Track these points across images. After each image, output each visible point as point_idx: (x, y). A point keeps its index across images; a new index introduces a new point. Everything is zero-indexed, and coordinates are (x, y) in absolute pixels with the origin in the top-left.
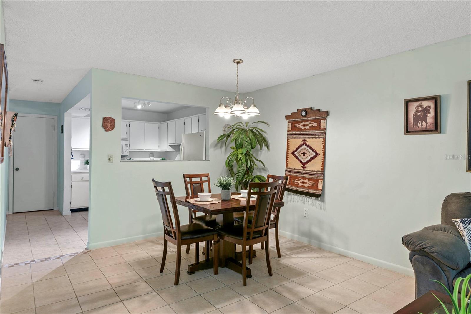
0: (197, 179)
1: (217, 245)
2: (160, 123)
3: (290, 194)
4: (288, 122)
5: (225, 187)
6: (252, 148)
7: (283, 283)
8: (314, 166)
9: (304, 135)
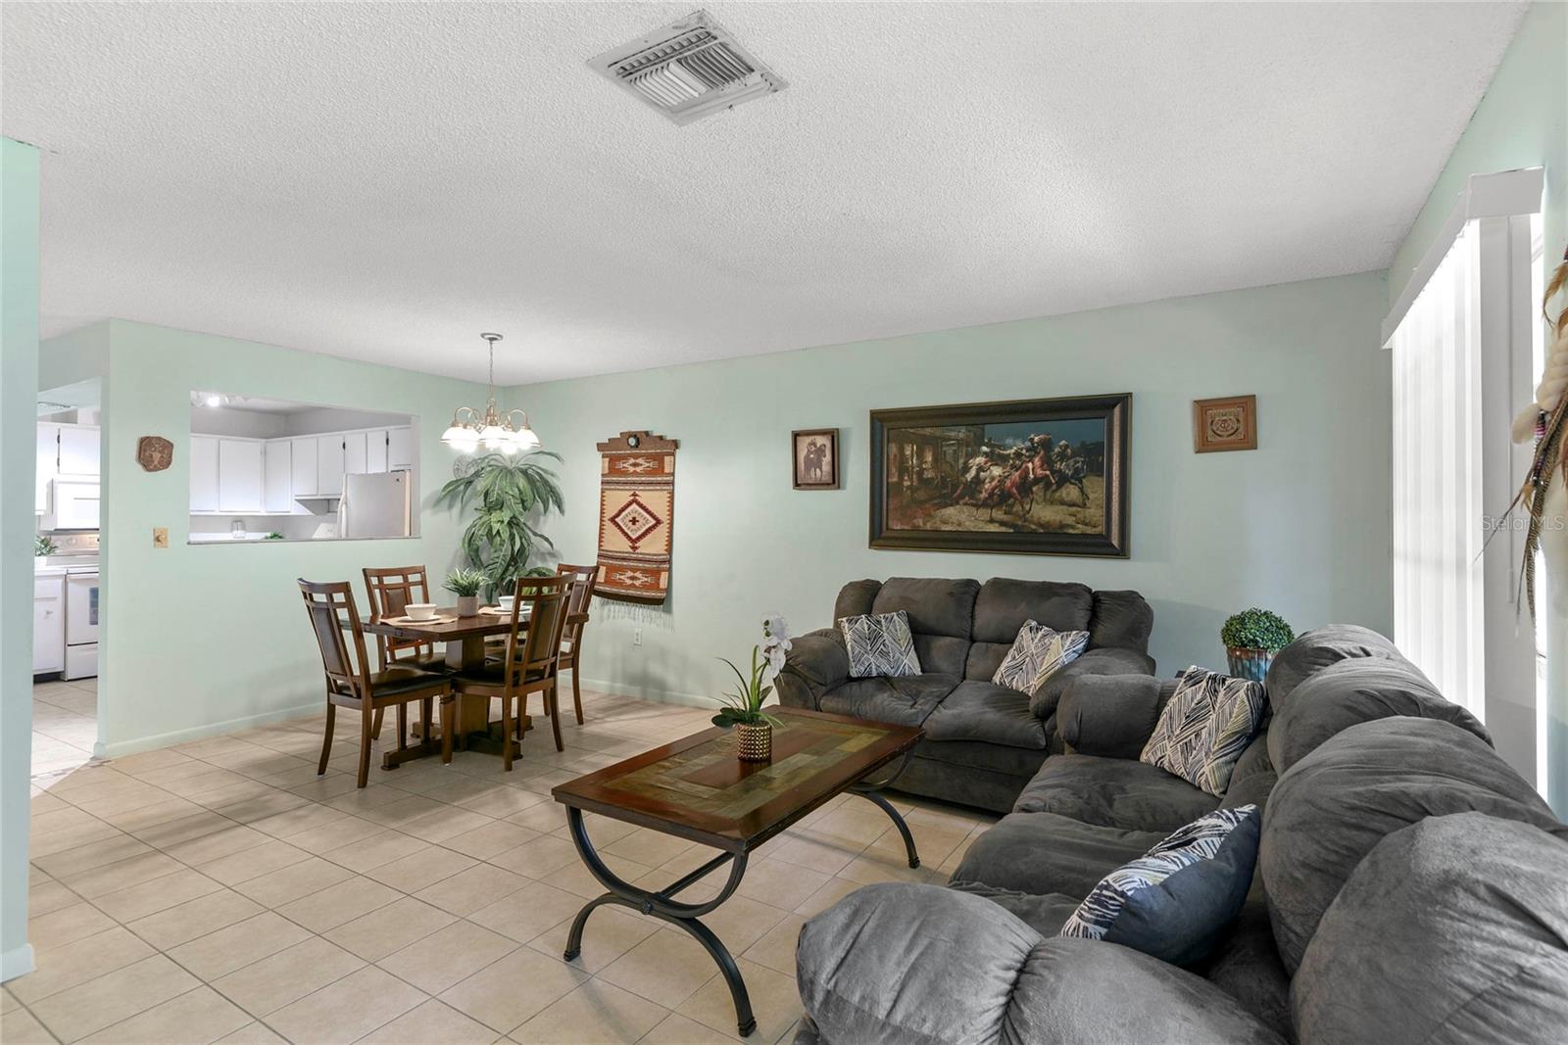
0: (398, 580)
1: (450, 705)
2: (264, 440)
3: (608, 603)
4: (603, 457)
5: (467, 591)
6: (525, 509)
7: (582, 759)
8: (652, 546)
9: (634, 483)
